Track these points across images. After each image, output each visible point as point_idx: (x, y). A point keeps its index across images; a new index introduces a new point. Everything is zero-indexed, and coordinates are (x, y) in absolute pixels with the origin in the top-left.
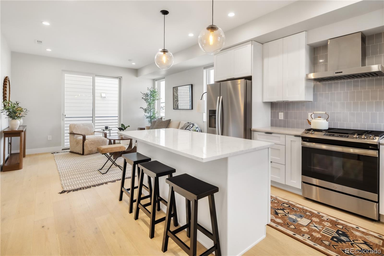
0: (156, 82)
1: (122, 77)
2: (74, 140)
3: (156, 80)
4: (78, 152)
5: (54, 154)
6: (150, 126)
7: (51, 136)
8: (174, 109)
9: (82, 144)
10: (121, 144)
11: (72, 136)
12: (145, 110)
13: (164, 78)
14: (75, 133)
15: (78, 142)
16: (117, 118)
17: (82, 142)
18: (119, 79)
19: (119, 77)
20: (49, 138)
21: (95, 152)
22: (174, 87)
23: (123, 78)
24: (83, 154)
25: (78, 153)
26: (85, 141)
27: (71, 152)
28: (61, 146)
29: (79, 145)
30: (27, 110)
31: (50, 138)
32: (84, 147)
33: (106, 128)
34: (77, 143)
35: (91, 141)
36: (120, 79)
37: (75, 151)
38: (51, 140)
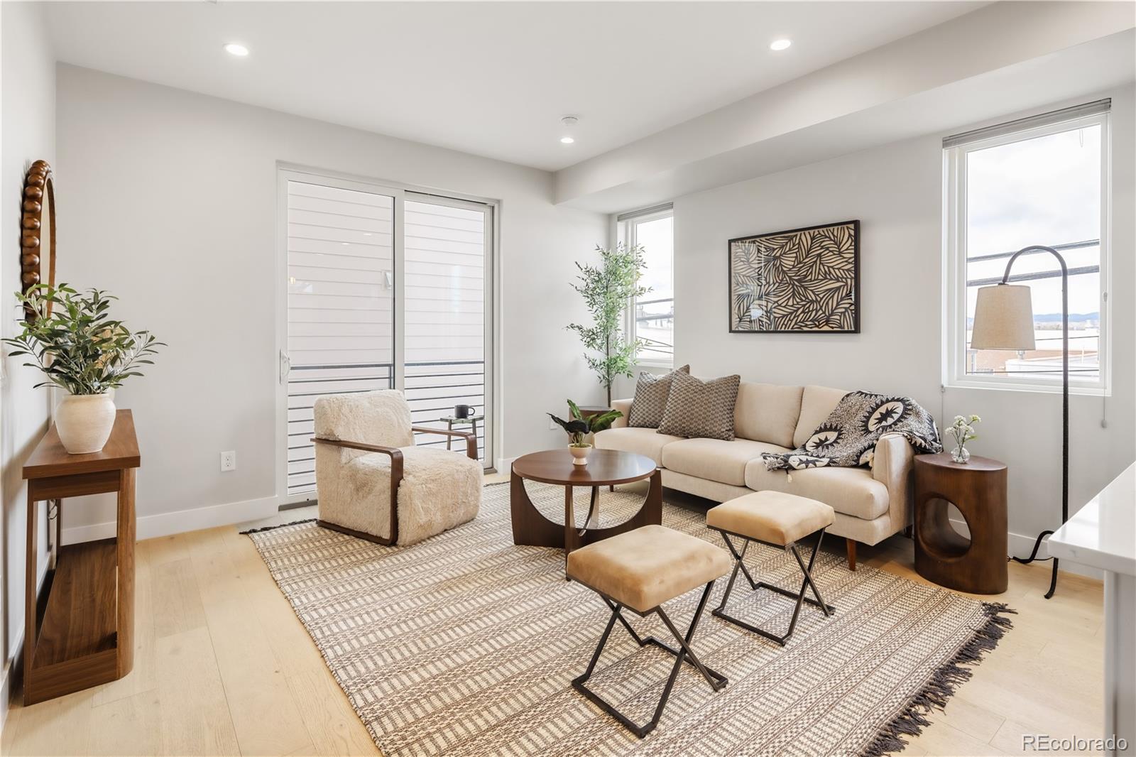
0: (621, 227)
1: (499, 201)
2: (342, 472)
3: (621, 217)
4: (363, 530)
5: (254, 534)
6: (632, 399)
7: (234, 452)
8: (731, 331)
9: (388, 494)
10: (496, 472)
11: (327, 451)
12: (591, 337)
13: (669, 206)
14: (342, 438)
15: (365, 485)
16: (480, 368)
17: (386, 483)
18: (489, 211)
19: (490, 203)
20: (224, 462)
21: (442, 529)
22: (732, 238)
23: (505, 205)
24: (393, 542)
25: (367, 534)
26: (402, 482)
27: (323, 524)
28: (277, 496)
29: (370, 497)
30: (152, 338)
31: (229, 460)
32: (400, 508)
33: (462, 412)
34: (361, 484)
35: (426, 482)
36: (492, 208)
37: (346, 522)
38: (234, 468)
